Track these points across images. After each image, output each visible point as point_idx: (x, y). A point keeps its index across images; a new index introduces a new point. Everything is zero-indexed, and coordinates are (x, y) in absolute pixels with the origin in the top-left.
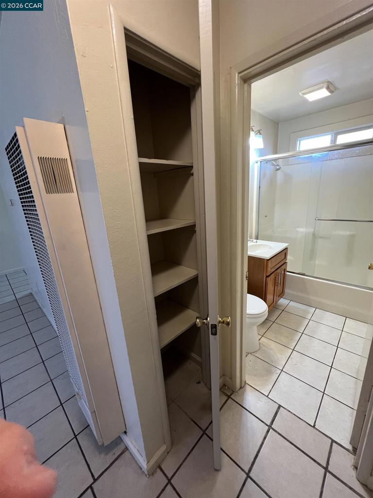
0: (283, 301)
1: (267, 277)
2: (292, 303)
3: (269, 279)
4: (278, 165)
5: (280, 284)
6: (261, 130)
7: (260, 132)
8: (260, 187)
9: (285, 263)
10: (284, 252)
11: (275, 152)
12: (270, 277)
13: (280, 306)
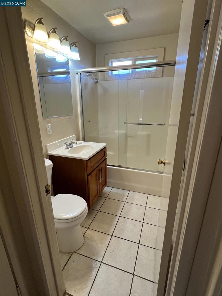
0: (107, 189)
1: (88, 175)
2: (114, 190)
3: (90, 177)
4: (96, 79)
5: (101, 178)
6: (76, 43)
7: (75, 45)
8: (82, 96)
9: (106, 159)
10: (104, 150)
11: (94, 66)
12: (91, 175)
13: (105, 194)
